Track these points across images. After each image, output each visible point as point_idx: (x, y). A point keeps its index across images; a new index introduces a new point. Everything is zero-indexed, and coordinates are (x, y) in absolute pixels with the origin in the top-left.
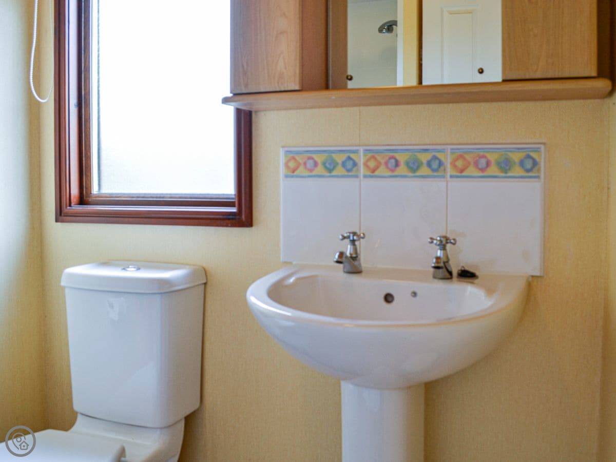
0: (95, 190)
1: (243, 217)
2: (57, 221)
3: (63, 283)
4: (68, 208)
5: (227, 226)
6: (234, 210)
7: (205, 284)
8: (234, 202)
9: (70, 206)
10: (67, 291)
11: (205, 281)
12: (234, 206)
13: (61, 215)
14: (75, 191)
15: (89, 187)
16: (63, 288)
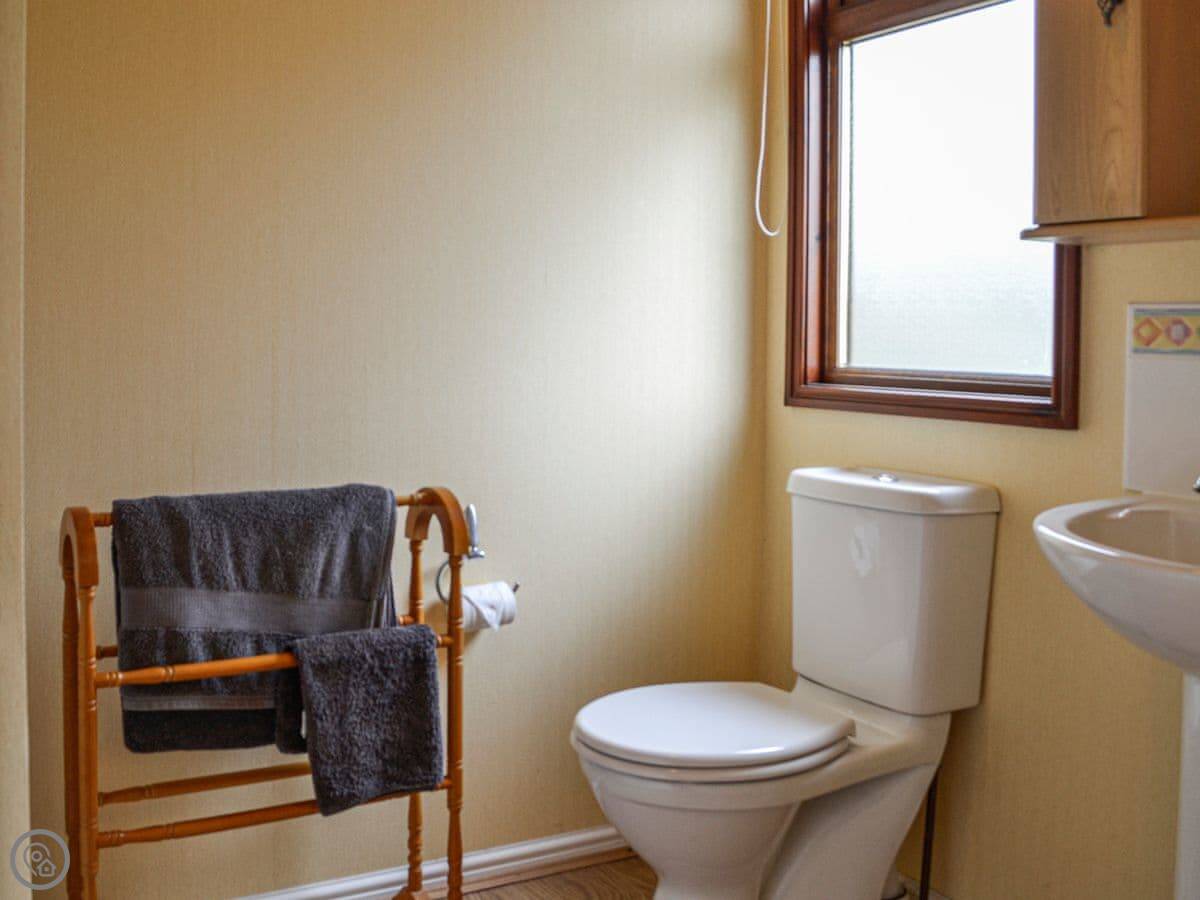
0: (841, 362)
1: (1063, 413)
2: (787, 403)
3: (790, 489)
4: (803, 386)
5: (1035, 425)
6: (1048, 401)
7: (998, 514)
8: (1049, 389)
9: (805, 383)
10: (795, 501)
11: (997, 510)
12: (1049, 396)
13: (793, 397)
14: (812, 361)
15: (834, 358)
16: (789, 496)
